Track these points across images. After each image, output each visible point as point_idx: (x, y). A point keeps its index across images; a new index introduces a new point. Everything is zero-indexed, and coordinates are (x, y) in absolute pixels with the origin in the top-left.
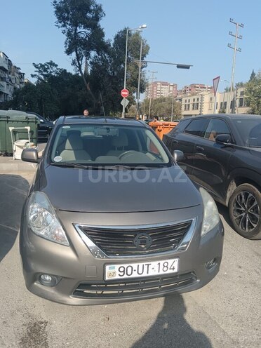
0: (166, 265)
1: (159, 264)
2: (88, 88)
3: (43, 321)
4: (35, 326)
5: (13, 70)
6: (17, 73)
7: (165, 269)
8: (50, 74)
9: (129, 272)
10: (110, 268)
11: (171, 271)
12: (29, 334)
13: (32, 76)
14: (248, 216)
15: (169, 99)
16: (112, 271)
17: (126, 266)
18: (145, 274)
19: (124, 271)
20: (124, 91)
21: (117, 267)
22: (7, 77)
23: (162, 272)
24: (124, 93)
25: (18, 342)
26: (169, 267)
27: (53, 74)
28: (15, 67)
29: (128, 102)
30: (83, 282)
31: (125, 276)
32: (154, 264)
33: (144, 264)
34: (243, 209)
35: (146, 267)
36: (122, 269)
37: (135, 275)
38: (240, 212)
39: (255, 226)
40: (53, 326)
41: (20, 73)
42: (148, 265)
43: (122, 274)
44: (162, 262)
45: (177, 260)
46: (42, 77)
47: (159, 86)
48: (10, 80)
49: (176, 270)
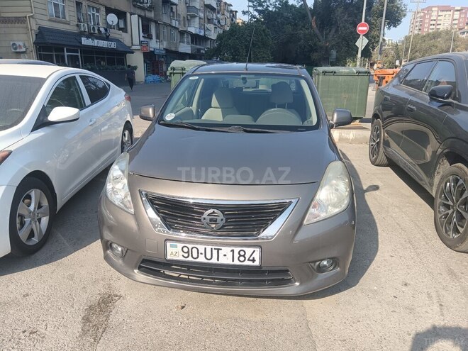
0: (242, 253)
1: (233, 251)
2: (314, 24)
3: (118, 294)
4: (109, 297)
5: (222, 8)
6: (228, 11)
7: (242, 259)
8: (267, 9)
9: (195, 255)
10: (171, 246)
11: (250, 263)
12: (99, 303)
13: (244, 13)
14: (454, 215)
15: (447, 32)
16: (174, 250)
17: (190, 246)
18: (214, 261)
19: (188, 252)
20: (363, 25)
21: (180, 245)
22: (215, 17)
23: (237, 262)
24: (362, 28)
25: (86, 308)
26: (247, 256)
27: (270, 9)
28: (226, 4)
29: (366, 41)
30: (145, 258)
31: (190, 259)
32: (226, 250)
33: (213, 247)
34: (450, 203)
35: (215, 252)
36: (186, 250)
37: (202, 259)
38: (448, 207)
39: (461, 230)
40: (125, 301)
41: (232, 11)
42: (218, 250)
43: (186, 255)
44: (237, 250)
45: (257, 250)
46: (256, 14)
47: (434, 14)
48: (219, 22)
49: (257, 263)
